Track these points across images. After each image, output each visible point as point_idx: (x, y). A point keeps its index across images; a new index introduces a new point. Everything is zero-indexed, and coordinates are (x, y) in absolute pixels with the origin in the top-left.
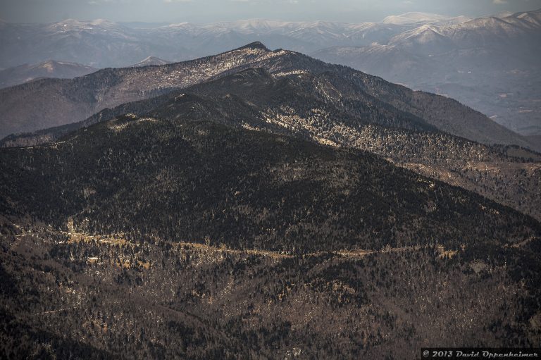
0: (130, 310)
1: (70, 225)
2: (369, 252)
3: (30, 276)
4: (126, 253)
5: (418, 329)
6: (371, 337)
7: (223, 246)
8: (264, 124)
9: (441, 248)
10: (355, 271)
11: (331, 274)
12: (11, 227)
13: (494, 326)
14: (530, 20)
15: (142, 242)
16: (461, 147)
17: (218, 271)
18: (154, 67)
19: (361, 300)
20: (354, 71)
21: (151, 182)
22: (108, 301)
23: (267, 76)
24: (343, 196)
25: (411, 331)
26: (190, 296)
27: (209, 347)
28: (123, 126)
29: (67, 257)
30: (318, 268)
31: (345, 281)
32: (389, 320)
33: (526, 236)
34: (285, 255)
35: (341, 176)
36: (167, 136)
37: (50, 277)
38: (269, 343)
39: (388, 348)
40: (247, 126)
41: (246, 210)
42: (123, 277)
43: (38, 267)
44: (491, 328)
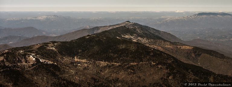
0: (84, 75)
1: (75, 58)
2: (137, 63)
3: (63, 68)
4: (86, 63)
5: (146, 79)
6: (136, 81)
7: (107, 62)
8: (122, 37)
9: (152, 62)
10: (133, 67)
11: (128, 68)
12: (63, 58)
13: (162, 79)
14: (190, 17)
15: (90, 61)
16: (165, 42)
17: (105, 67)
18: (106, 26)
19: (134, 73)
20: (148, 27)
21: (93, 49)
22: (79, 73)
23: (126, 27)
24: (133, 52)
25: (144, 80)
26: (99, 72)
27: (100, 83)
28: (88, 37)
29: (74, 64)
30: (126, 67)
31: (131, 69)
32: (140, 77)
33: (171, 60)
34: (119, 64)
35: (133, 47)
36: (97, 39)
37: (68, 68)
38: (114, 82)
39: (139, 83)
40: (118, 37)
41: (112, 55)
42: (85, 68)
43: (65, 66)
44: (161, 79)
